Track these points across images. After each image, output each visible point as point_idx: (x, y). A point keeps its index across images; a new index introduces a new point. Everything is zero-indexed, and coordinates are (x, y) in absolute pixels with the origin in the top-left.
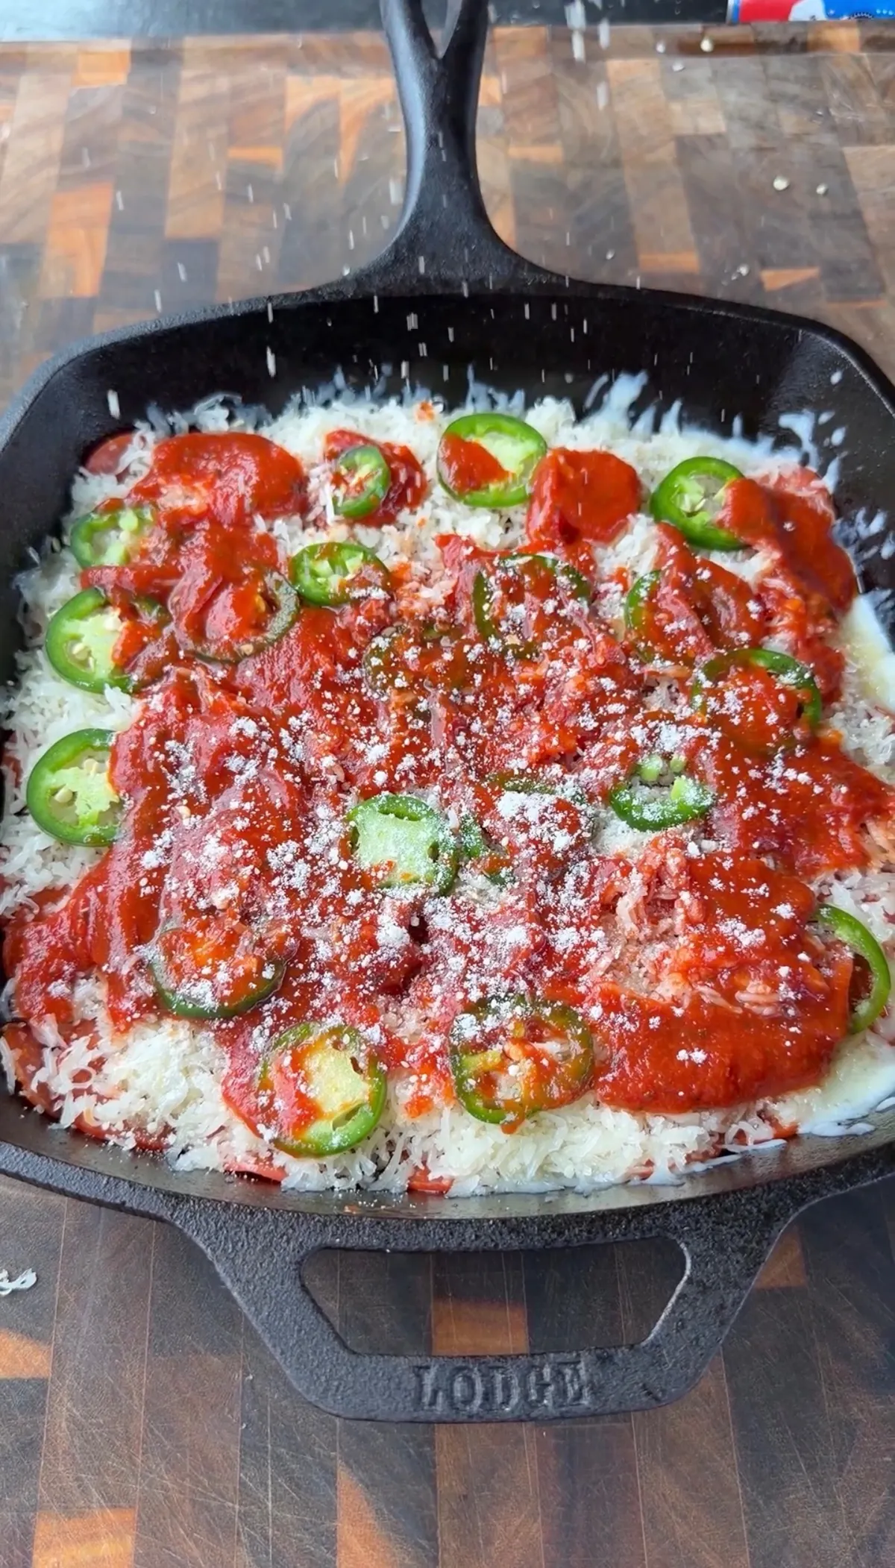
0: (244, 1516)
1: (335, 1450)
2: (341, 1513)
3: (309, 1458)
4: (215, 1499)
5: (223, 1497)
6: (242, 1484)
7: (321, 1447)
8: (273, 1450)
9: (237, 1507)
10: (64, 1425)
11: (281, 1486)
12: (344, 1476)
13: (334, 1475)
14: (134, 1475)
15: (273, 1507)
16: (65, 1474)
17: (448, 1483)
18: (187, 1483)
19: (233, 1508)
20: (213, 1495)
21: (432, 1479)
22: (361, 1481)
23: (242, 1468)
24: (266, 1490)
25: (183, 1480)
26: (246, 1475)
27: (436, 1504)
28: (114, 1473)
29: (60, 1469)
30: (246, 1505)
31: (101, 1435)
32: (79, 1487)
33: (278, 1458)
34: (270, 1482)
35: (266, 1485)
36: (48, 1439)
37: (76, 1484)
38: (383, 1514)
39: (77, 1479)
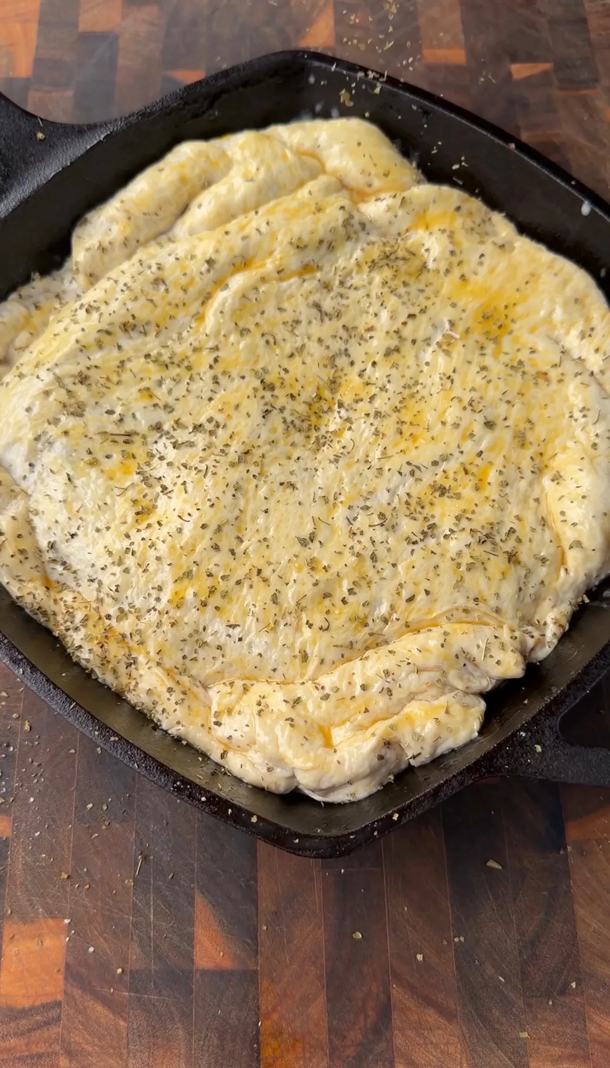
0: (135, 925)
1: (193, 883)
2: (197, 923)
3: (177, 888)
4: (117, 913)
5: (122, 912)
6: (135, 904)
7: (185, 881)
8: (154, 883)
9: (131, 918)
10: (20, 867)
11: (159, 905)
12: (199, 899)
13: (193, 898)
14: (66, 899)
15: (154, 918)
16: (21, 897)
17: (266, 904)
18: (99, 903)
19: (129, 919)
20: (116, 911)
21: (255, 902)
22: (210, 902)
23: (134, 894)
24: (149, 908)
25: (97, 901)
26: (137, 898)
27: (257, 917)
28: (53, 897)
29: (18, 894)
30: (137, 917)
31: (44, 873)
32: (31, 905)
33: (158, 890)
34: (152, 903)
35: (149, 904)
36: (10, 876)
37: (28, 903)
38: (223, 923)
39: (29, 900)
